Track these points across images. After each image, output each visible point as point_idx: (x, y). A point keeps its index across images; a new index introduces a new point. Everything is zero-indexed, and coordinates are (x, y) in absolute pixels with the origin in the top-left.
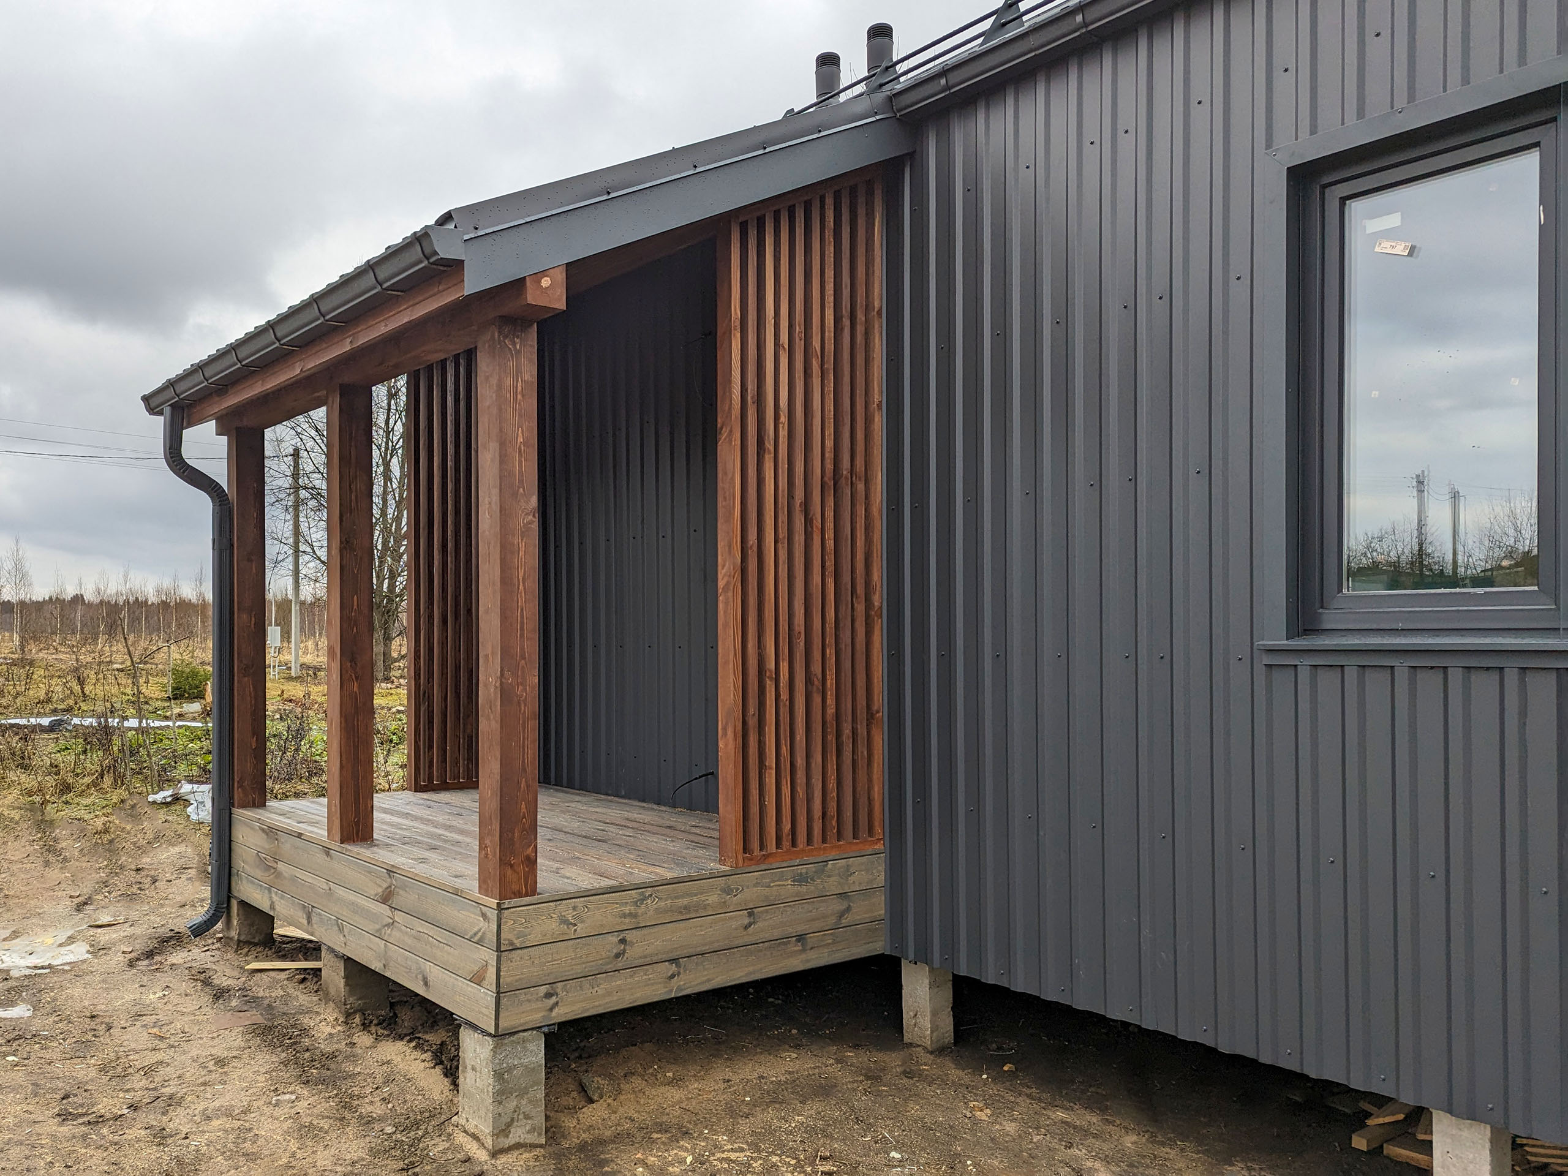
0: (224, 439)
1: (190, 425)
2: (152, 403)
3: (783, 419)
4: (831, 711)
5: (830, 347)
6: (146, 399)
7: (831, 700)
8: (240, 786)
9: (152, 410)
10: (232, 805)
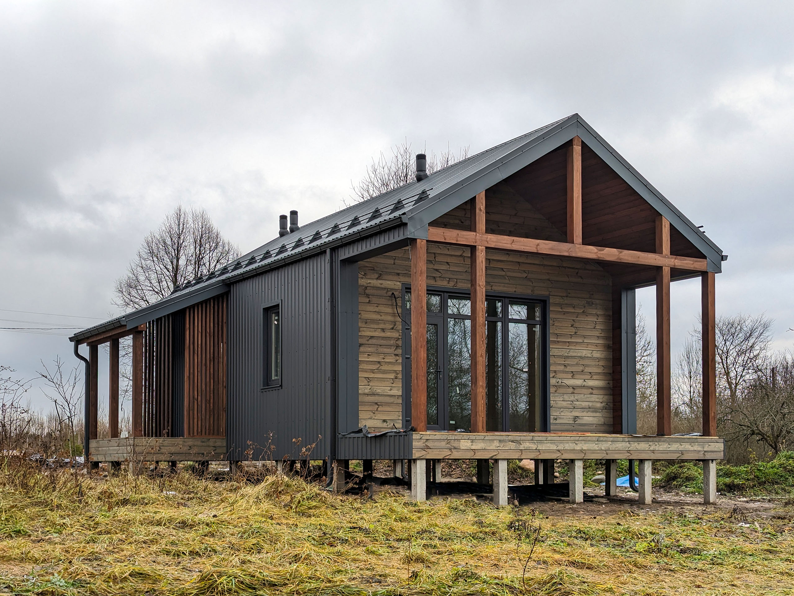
0: (89, 347)
1: (80, 344)
2: (71, 339)
3: (200, 346)
4: (212, 407)
5: (212, 331)
6: (69, 338)
7: (211, 405)
8: (91, 434)
9: (71, 341)
10: (89, 439)
